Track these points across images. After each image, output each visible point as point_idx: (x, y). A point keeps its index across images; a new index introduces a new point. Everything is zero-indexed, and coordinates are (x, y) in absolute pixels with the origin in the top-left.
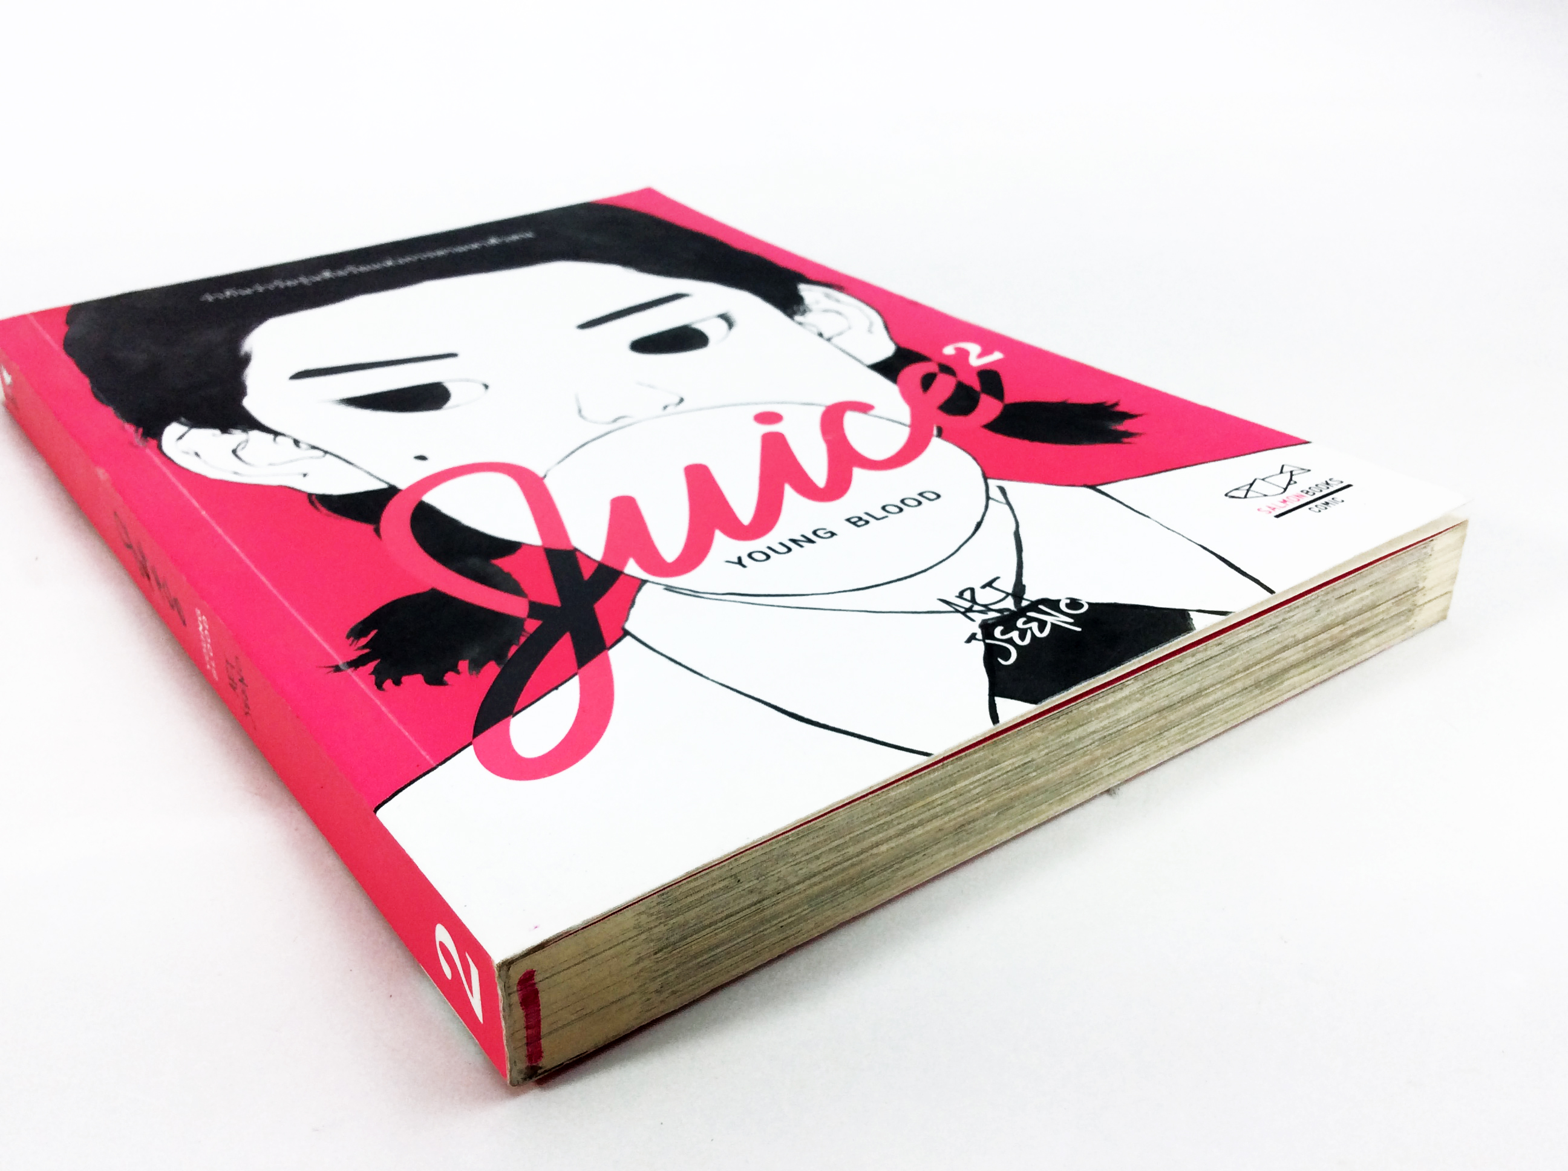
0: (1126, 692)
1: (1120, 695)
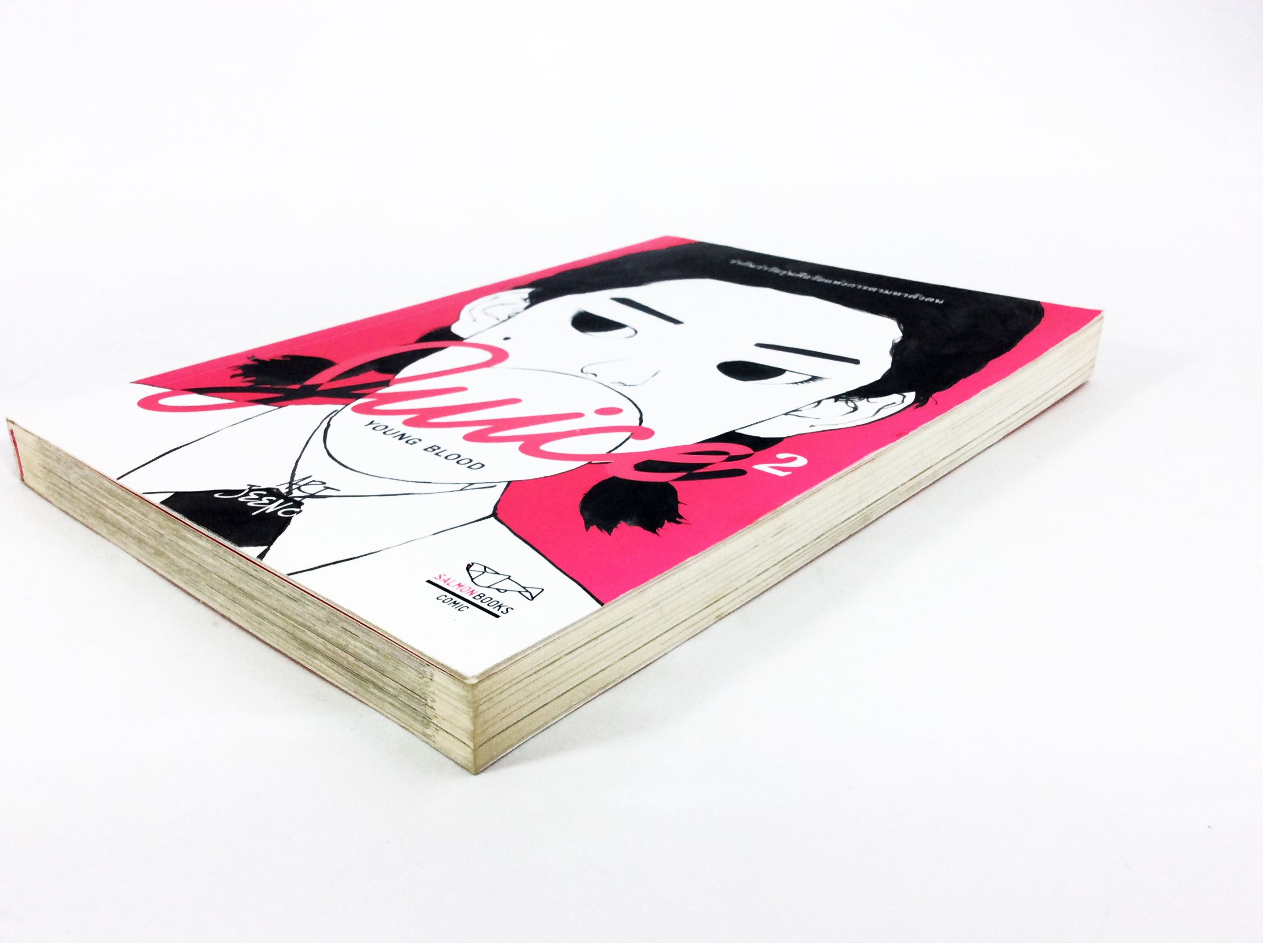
0: (200, 542)
1: (196, 540)
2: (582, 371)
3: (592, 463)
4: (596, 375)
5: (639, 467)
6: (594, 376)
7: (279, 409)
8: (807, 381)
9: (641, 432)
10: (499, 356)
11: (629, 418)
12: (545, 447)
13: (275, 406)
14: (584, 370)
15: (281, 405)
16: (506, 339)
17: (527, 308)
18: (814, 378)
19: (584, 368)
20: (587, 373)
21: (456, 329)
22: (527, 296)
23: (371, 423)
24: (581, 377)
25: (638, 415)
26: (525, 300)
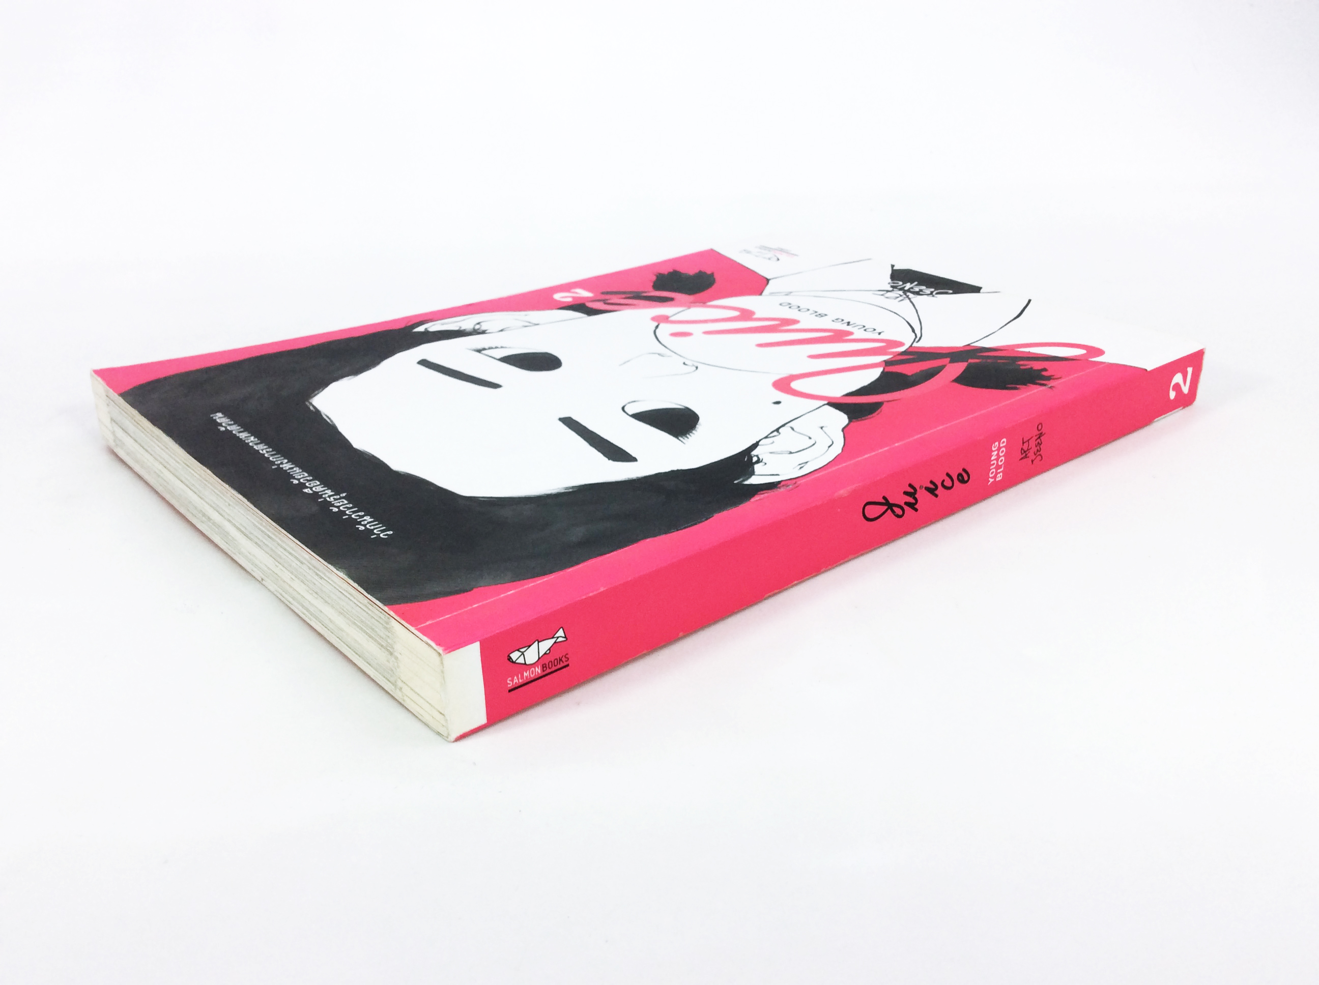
2: (697, 368)
3: (703, 303)
4: (684, 363)
5: (672, 299)
6: (686, 363)
7: (969, 343)
8: (484, 349)
9: (660, 320)
10: (783, 385)
11: (665, 330)
12: (736, 313)
13: (973, 346)
14: (695, 368)
15: (968, 347)
16: (778, 403)
17: (755, 446)
18: (479, 351)
19: (695, 371)
20: (693, 365)
21: (842, 419)
22: (758, 468)
23: (880, 334)
24: (698, 362)
25: (657, 331)
26: (758, 461)
